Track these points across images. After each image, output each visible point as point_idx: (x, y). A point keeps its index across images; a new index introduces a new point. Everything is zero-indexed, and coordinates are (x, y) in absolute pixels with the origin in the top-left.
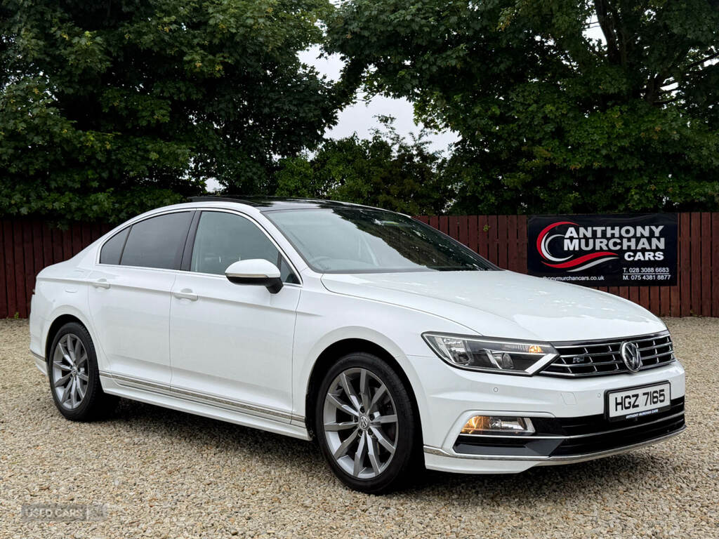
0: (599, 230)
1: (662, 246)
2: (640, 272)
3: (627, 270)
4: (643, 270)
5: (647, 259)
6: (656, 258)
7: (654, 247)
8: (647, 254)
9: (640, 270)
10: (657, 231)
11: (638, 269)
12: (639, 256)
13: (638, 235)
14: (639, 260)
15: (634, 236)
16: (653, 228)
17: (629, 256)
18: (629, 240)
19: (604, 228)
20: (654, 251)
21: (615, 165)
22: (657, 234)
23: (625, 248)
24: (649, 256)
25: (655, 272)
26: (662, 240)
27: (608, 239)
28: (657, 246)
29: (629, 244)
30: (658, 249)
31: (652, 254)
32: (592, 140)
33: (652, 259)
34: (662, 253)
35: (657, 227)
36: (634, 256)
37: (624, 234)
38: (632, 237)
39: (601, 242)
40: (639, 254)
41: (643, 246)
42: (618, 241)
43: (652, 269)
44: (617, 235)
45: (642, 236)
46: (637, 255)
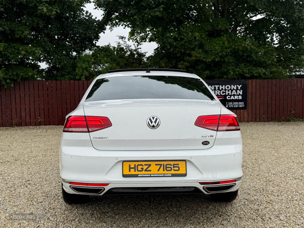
0: (217, 86)
1: (241, 93)
2: (233, 104)
3: (228, 103)
4: (234, 103)
5: (235, 99)
6: (239, 98)
7: (238, 94)
8: (235, 96)
9: (233, 103)
10: (239, 87)
11: (232, 103)
12: (232, 98)
13: (232, 89)
14: (232, 99)
15: (231, 89)
16: (238, 86)
17: (229, 98)
18: (228, 91)
19: (219, 86)
20: (238, 95)
21: (224, 59)
22: (239, 88)
23: (227, 94)
24: (236, 97)
25: (238, 104)
26: (241, 91)
27: (220, 91)
28: (239, 93)
29: (228, 92)
30: (240, 95)
31: (237, 96)
32: (215, 49)
33: (237, 99)
34: (241, 96)
35: (239, 86)
36: (230, 98)
37: (226, 88)
38: (230, 90)
39: (218, 92)
40: (232, 96)
41: (234, 93)
42: (224, 91)
43: (237, 103)
44: (224, 89)
45: (234, 89)
46: (232, 97)
